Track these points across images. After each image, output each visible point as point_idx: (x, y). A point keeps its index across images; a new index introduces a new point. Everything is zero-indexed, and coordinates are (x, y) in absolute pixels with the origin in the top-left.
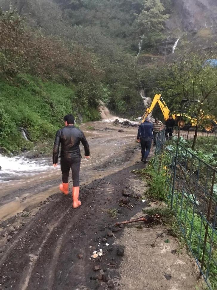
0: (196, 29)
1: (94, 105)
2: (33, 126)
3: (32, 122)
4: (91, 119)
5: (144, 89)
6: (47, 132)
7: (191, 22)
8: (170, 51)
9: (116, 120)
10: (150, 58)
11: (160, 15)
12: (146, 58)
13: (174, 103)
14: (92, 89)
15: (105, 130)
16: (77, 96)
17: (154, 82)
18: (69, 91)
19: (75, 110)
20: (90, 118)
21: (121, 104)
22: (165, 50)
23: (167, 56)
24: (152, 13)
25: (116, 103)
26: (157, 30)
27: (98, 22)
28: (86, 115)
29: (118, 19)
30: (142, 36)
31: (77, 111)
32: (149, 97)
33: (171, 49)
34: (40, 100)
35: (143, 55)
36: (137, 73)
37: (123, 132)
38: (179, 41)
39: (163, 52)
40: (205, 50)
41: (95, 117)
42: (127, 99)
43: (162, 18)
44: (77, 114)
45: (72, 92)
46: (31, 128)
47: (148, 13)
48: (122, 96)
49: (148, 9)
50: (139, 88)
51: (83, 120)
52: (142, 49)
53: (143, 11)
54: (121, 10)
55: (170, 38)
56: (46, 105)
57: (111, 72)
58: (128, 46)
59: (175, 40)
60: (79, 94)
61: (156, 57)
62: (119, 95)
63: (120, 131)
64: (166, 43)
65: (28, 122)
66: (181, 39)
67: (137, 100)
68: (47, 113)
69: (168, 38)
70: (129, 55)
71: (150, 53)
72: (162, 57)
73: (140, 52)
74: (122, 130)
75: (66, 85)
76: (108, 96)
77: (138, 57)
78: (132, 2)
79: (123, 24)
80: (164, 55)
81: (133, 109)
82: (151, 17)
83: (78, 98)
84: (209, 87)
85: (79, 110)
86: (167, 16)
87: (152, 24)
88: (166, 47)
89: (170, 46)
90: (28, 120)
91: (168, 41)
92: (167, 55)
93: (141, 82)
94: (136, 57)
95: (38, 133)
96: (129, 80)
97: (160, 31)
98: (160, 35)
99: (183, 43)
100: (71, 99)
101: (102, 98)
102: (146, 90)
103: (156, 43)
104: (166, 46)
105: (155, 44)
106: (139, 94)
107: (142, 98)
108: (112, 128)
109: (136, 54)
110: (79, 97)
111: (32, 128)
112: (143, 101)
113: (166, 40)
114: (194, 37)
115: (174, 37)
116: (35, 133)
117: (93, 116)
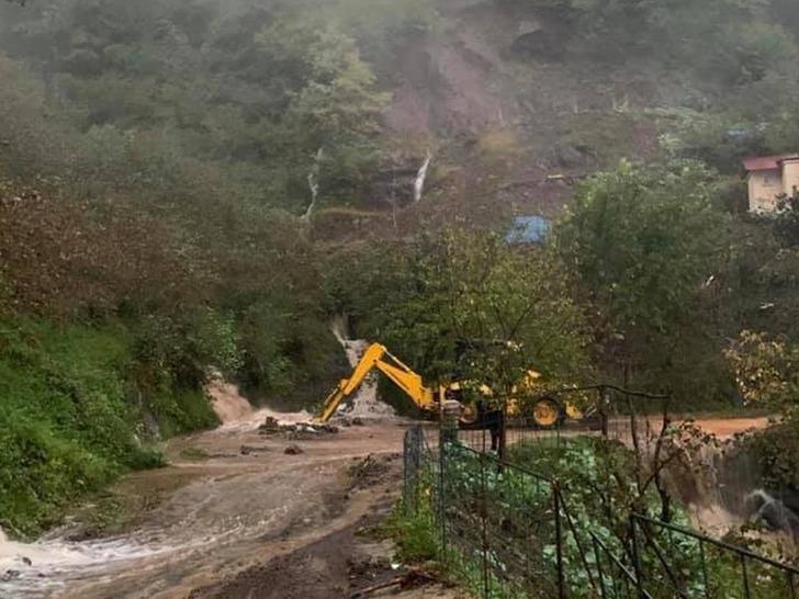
0: (474, 130)
1: (190, 380)
2: (44, 461)
3: (38, 448)
4: (184, 425)
5: (341, 315)
6: (80, 473)
7: (456, 109)
8: (407, 196)
9: (270, 420)
10: (349, 218)
11: (364, 93)
12: (338, 218)
13: (436, 357)
14: (183, 332)
15: (243, 453)
16: (138, 358)
17: (370, 292)
18: (109, 343)
19: (134, 403)
20: (182, 423)
21: (276, 369)
22: (393, 193)
23: (399, 210)
24: (340, 89)
25: (262, 368)
26: (360, 136)
27: (168, 112)
28: (168, 414)
29: (236, 104)
30: (316, 154)
31: (141, 403)
32: (361, 338)
33: (411, 188)
34: (39, 384)
35: (325, 211)
36: (316, 271)
37: (301, 452)
38: (429, 165)
39: (388, 200)
40: (507, 189)
41: (196, 418)
42: (294, 350)
43: (371, 102)
44: (141, 416)
45: (117, 347)
46: (39, 468)
47: (329, 90)
48: (277, 344)
49: (325, 79)
50: (327, 315)
51: (161, 431)
52: (322, 192)
53: (312, 83)
54: (241, 77)
55: (402, 156)
56: (58, 396)
57: (235, 273)
58: (277, 185)
59: (417, 162)
60: (143, 351)
61: (368, 214)
62: (269, 341)
63: (290, 452)
64: (391, 172)
65: (28, 449)
66: (436, 159)
67: (326, 352)
68: (64, 418)
69: (395, 156)
70: (281, 214)
71: (347, 204)
72: (384, 214)
73: (314, 201)
74: (296, 447)
75: (93, 325)
76: (235, 348)
77: (310, 218)
78: (272, 56)
79: (253, 119)
80: (390, 207)
81: (314, 379)
82: (337, 101)
83: (139, 363)
84: (513, 310)
85: (147, 400)
86: (386, 96)
87: (345, 120)
88: (395, 184)
89: (406, 180)
90: (29, 443)
91: (398, 165)
92: (401, 206)
93: (333, 295)
94: (303, 217)
95: (59, 479)
96: (295, 292)
97: (371, 138)
98: (373, 149)
99: (443, 171)
100: (117, 368)
101: (218, 357)
102: (350, 317)
103: (363, 172)
104: (395, 180)
105: (361, 177)
106: (330, 332)
107: (339, 343)
108: (261, 445)
109: (304, 208)
110: (144, 360)
111: (44, 467)
112: (345, 353)
113: (390, 162)
114: (473, 154)
115: (415, 154)
116: (52, 479)
117: (191, 417)
